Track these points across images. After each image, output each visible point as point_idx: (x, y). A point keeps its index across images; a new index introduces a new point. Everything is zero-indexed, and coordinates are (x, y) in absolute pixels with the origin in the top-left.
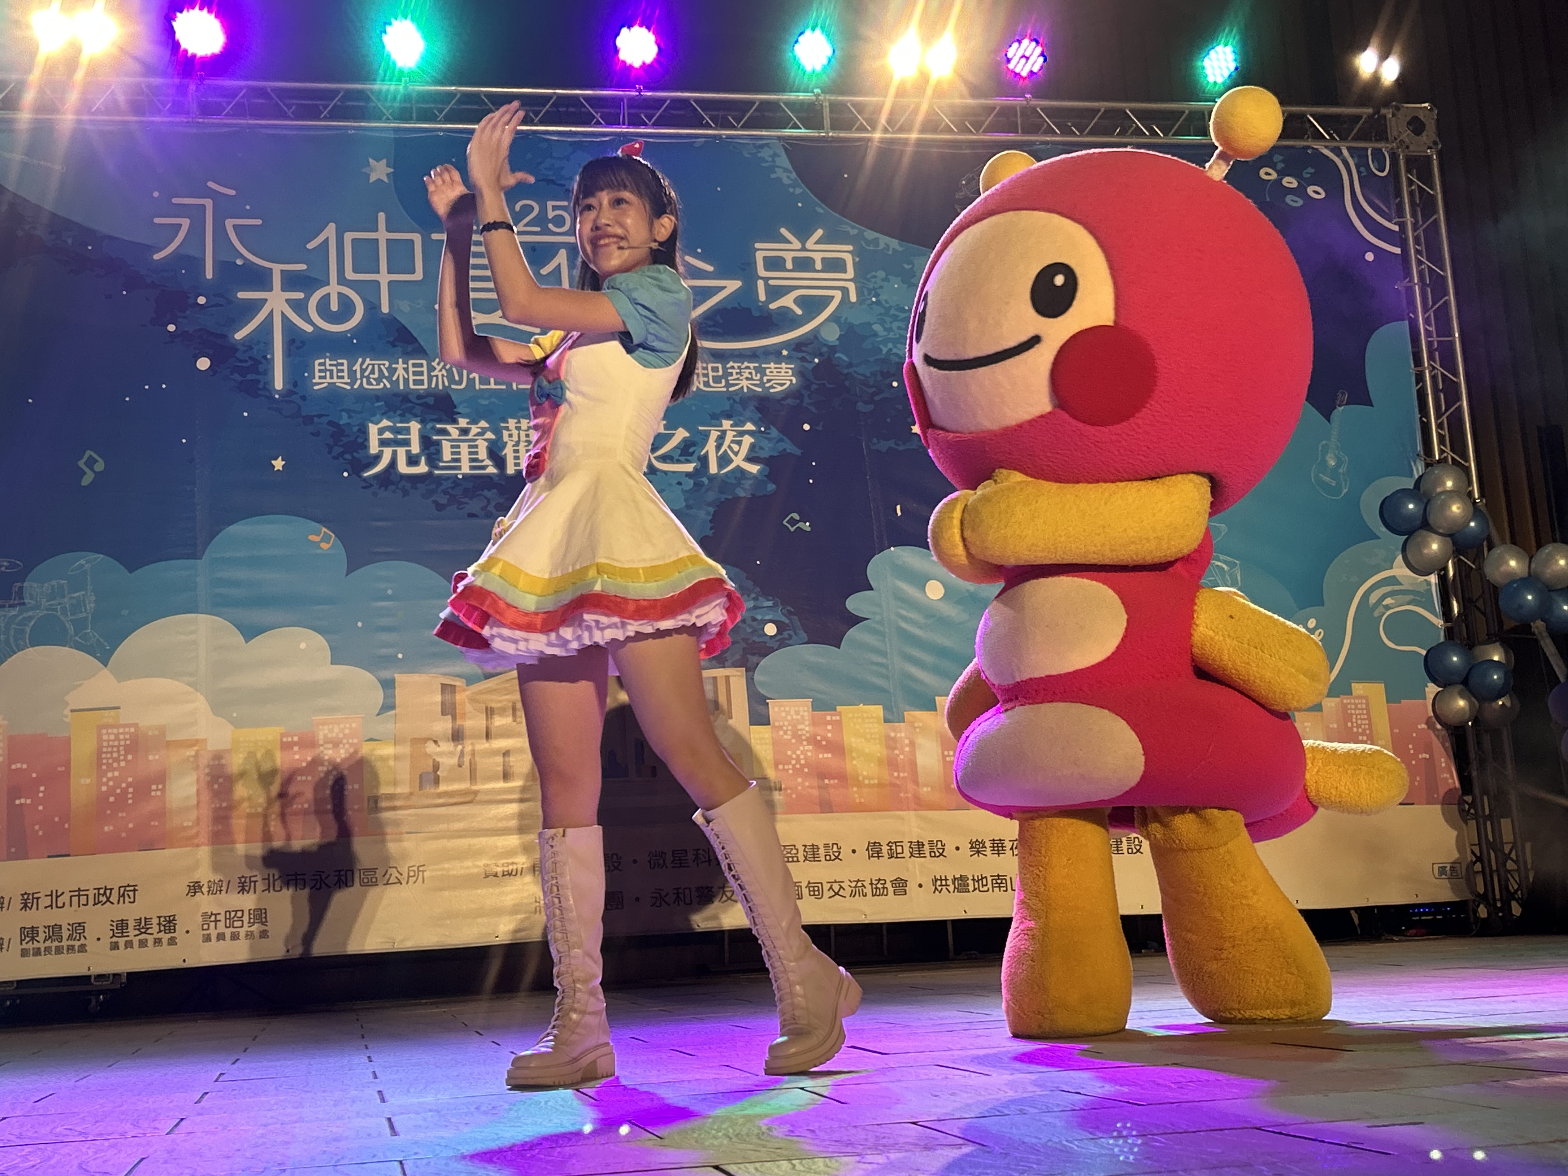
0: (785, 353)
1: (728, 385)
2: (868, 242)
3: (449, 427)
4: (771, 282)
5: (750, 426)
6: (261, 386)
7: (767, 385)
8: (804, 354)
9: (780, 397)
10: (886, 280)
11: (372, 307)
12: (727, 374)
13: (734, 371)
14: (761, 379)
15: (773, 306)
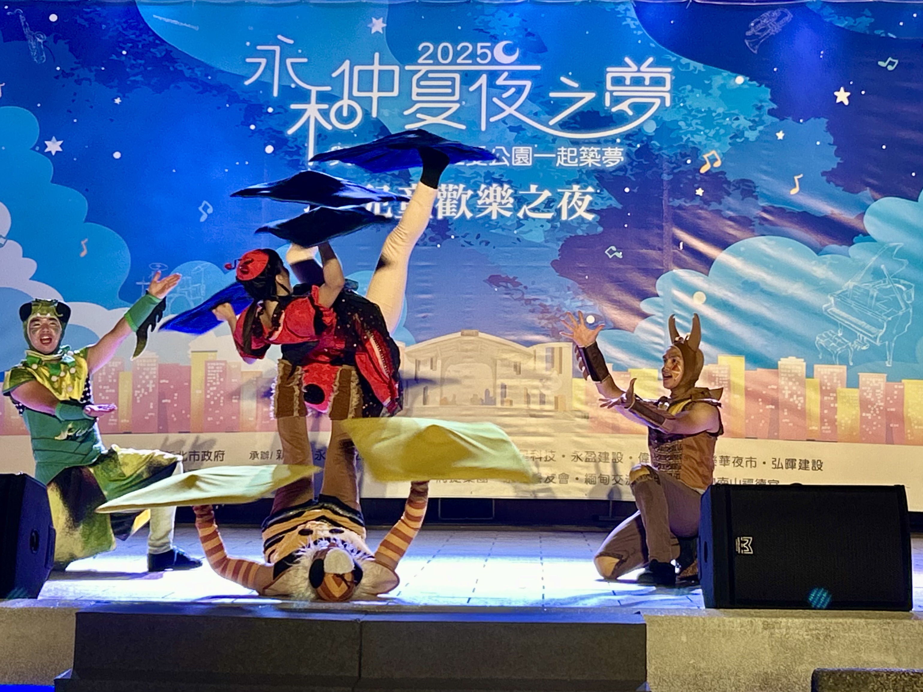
0: (618, 141)
1: (579, 162)
2: (682, 66)
3: (406, 190)
4: (615, 94)
5: (590, 189)
6: (301, 163)
7: (605, 162)
8: (630, 142)
9: (611, 170)
10: (692, 91)
11: (367, 113)
12: (579, 155)
13: (584, 153)
14: (601, 158)
15: (614, 110)
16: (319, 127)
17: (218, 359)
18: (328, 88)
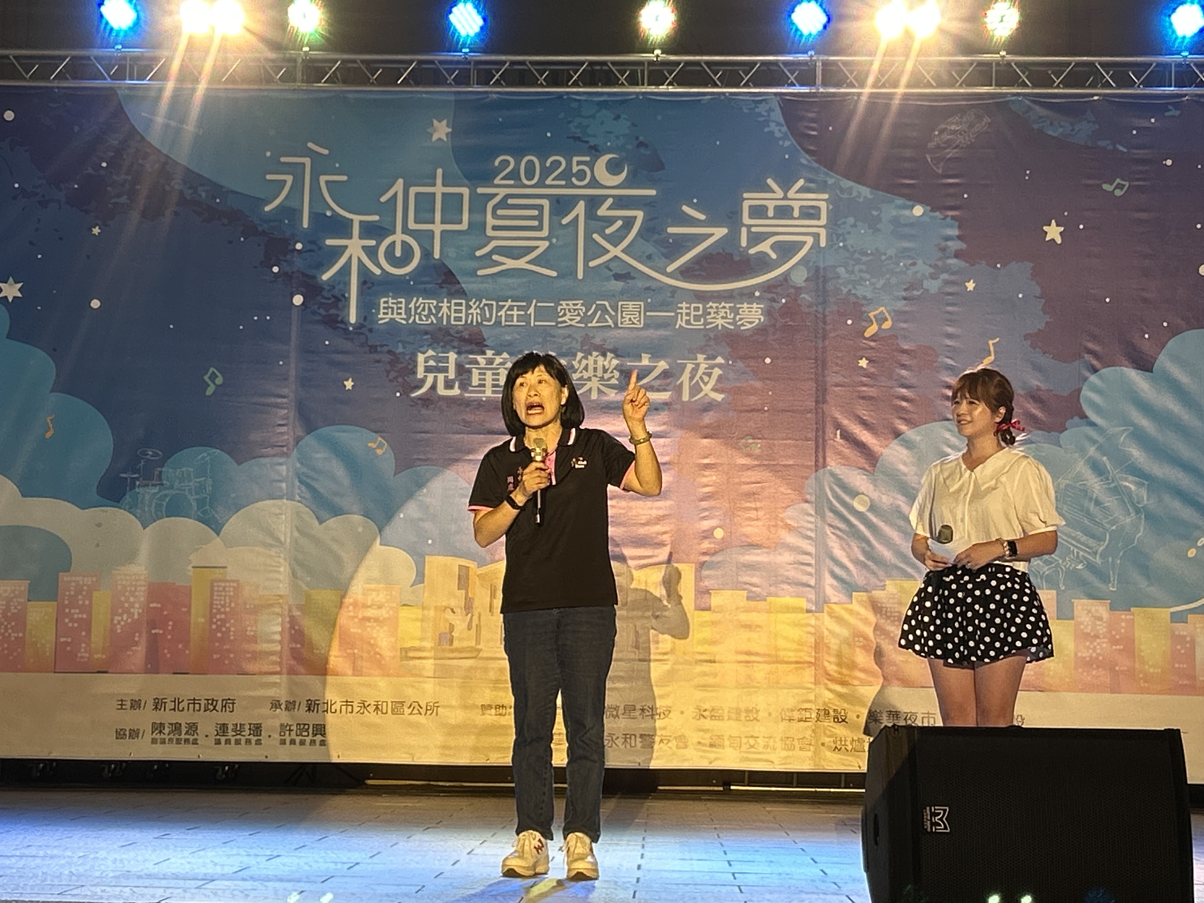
0: (757, 294)
1: (706, 323)
2: (842, 190)
3: (479, 358)
4: (753, 229)
5: (720, 360)
6: (340, 319)
7: (739, 323)
8: (774, 295)
9: (748, 334)
10: (854, 226)
11: (427, 254)
12: (706, 313)
13: (712, 311)
14: (734, 318)
15: (752, 251)
16: (363, 270)
17: (228, 578)
18: (376, 218)
